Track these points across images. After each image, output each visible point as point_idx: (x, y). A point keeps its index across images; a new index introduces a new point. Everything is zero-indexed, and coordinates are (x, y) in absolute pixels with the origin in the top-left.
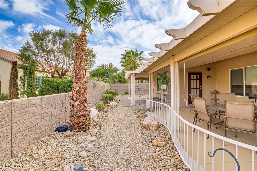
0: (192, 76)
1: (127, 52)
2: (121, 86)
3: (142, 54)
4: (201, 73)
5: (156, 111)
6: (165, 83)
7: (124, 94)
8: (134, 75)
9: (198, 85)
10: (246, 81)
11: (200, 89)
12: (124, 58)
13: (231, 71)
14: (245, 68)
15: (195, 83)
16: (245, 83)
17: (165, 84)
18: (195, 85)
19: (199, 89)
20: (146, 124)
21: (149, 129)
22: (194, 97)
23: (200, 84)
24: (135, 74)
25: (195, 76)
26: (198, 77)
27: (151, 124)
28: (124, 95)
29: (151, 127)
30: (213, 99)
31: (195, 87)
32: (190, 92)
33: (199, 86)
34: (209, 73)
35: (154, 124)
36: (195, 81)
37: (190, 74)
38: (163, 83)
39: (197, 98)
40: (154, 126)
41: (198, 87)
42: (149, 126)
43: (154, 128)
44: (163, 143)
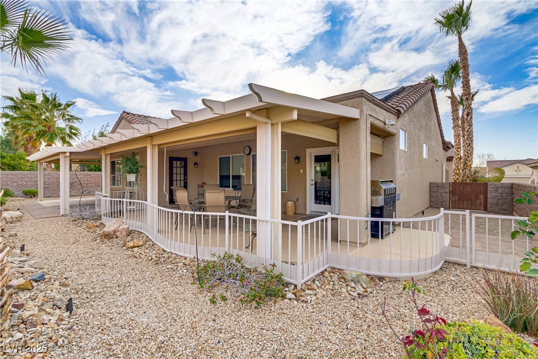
0: (175, 162)
1: (25, 93)
2: (11, 176)
3: (71, 107)
4: (186, 159)
5: (123, 216)
6: (134, 171)
7: (22, 195)
8: (68, 154)
9: (182, 176)
10: (232, 171)
11: (184, 182)
12: (15, 108)
13: (220, 158)
14: (232, 156)
15: (178, 172)
16: (232, 174)
17: (135, 173)
18: (178, 176)
19: (184, 180)
20: (110, 230)
21: (116, 236)
22: (176, 189)
23: (185, 174)
24: (71, 153)
25: (179, 162)
26: (183, 164)
27: (119, 229)
28: (24, 198)
29: (118, 234)
30: (200, 194)
31: (179, 179)
32: (171, 184)
33: (184, 177)
34: (197, 159)
35: (123, 229)
36: (178, 169)
37: (171, 160)
38: (131, 172)
39: (181, 190)
40: (123, 231)
41: (182, 178)
42: (115, 232)
43: (123, 233)
44: (141, 242)
